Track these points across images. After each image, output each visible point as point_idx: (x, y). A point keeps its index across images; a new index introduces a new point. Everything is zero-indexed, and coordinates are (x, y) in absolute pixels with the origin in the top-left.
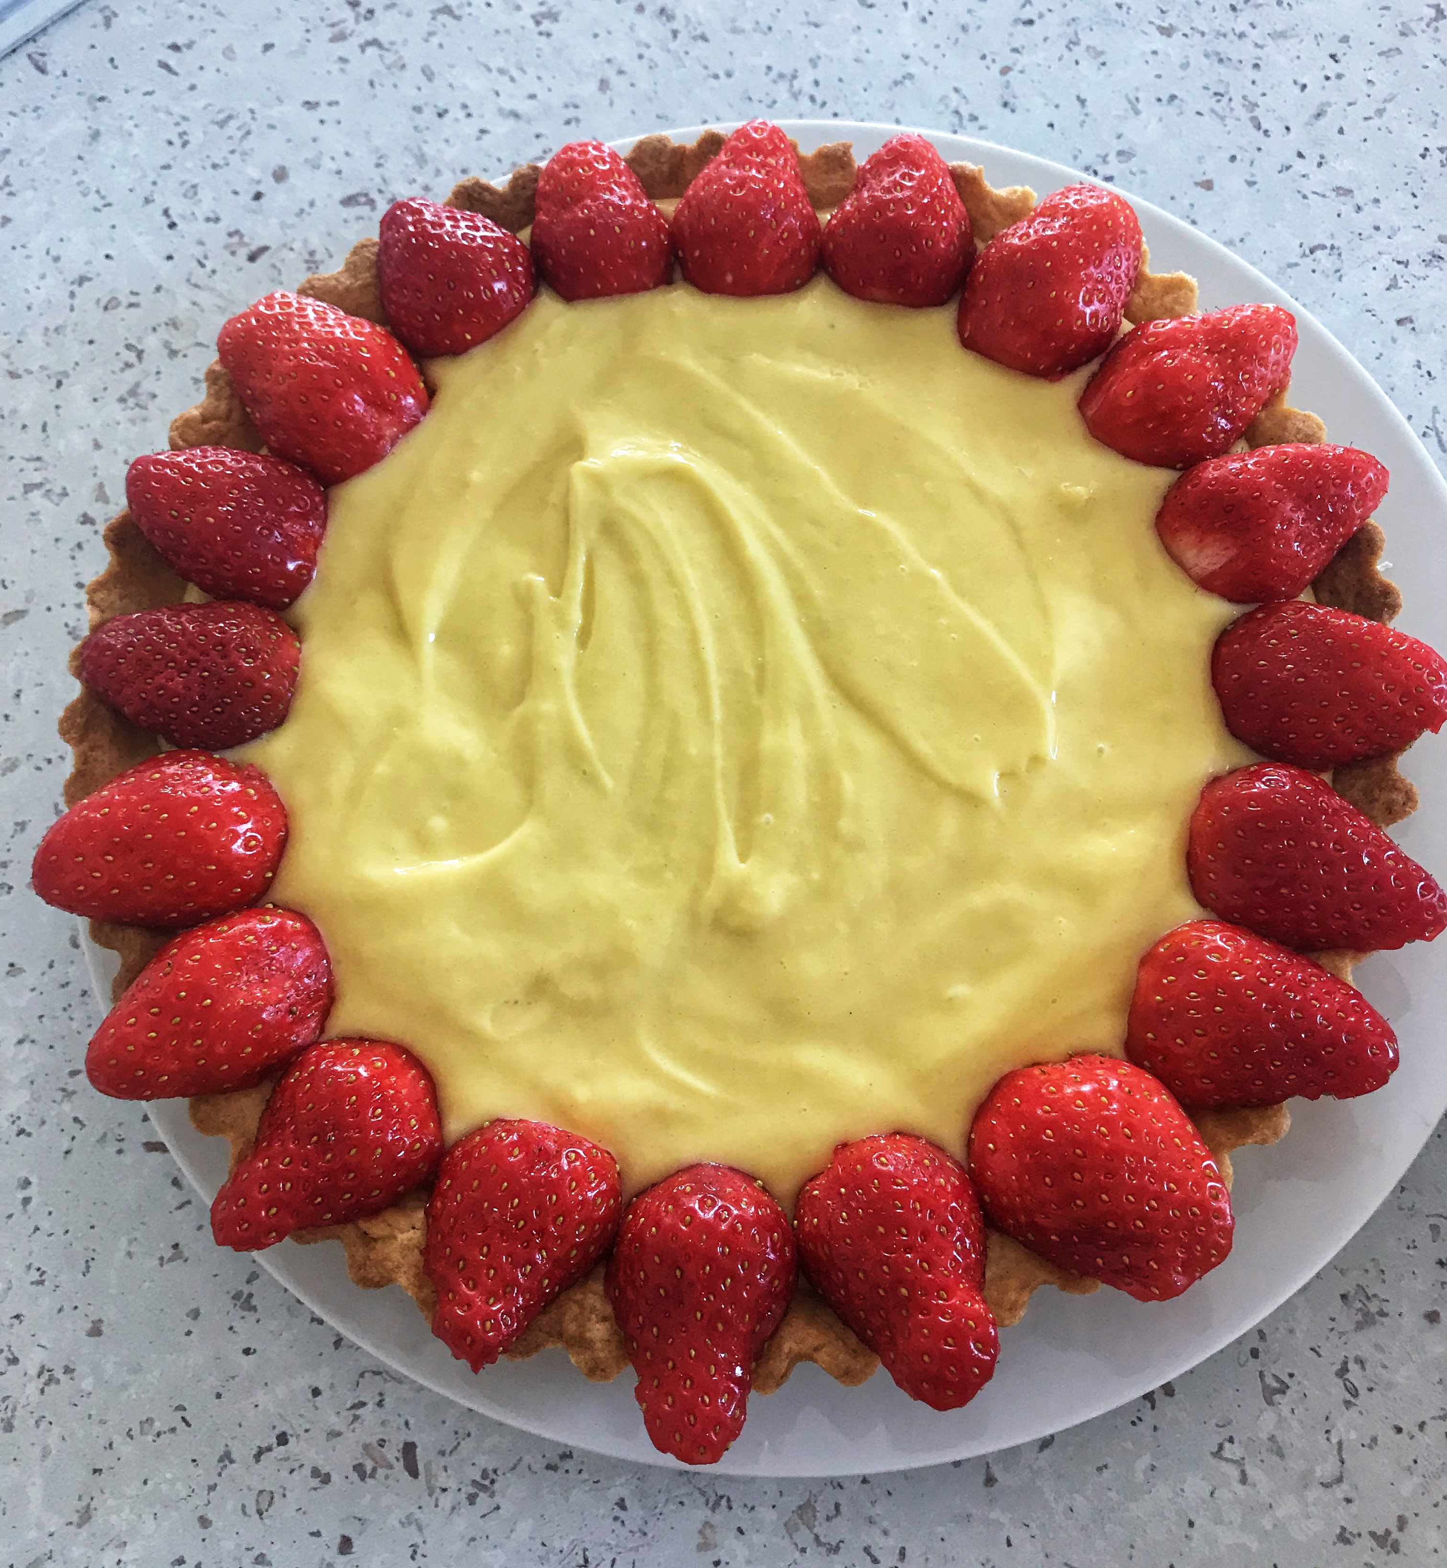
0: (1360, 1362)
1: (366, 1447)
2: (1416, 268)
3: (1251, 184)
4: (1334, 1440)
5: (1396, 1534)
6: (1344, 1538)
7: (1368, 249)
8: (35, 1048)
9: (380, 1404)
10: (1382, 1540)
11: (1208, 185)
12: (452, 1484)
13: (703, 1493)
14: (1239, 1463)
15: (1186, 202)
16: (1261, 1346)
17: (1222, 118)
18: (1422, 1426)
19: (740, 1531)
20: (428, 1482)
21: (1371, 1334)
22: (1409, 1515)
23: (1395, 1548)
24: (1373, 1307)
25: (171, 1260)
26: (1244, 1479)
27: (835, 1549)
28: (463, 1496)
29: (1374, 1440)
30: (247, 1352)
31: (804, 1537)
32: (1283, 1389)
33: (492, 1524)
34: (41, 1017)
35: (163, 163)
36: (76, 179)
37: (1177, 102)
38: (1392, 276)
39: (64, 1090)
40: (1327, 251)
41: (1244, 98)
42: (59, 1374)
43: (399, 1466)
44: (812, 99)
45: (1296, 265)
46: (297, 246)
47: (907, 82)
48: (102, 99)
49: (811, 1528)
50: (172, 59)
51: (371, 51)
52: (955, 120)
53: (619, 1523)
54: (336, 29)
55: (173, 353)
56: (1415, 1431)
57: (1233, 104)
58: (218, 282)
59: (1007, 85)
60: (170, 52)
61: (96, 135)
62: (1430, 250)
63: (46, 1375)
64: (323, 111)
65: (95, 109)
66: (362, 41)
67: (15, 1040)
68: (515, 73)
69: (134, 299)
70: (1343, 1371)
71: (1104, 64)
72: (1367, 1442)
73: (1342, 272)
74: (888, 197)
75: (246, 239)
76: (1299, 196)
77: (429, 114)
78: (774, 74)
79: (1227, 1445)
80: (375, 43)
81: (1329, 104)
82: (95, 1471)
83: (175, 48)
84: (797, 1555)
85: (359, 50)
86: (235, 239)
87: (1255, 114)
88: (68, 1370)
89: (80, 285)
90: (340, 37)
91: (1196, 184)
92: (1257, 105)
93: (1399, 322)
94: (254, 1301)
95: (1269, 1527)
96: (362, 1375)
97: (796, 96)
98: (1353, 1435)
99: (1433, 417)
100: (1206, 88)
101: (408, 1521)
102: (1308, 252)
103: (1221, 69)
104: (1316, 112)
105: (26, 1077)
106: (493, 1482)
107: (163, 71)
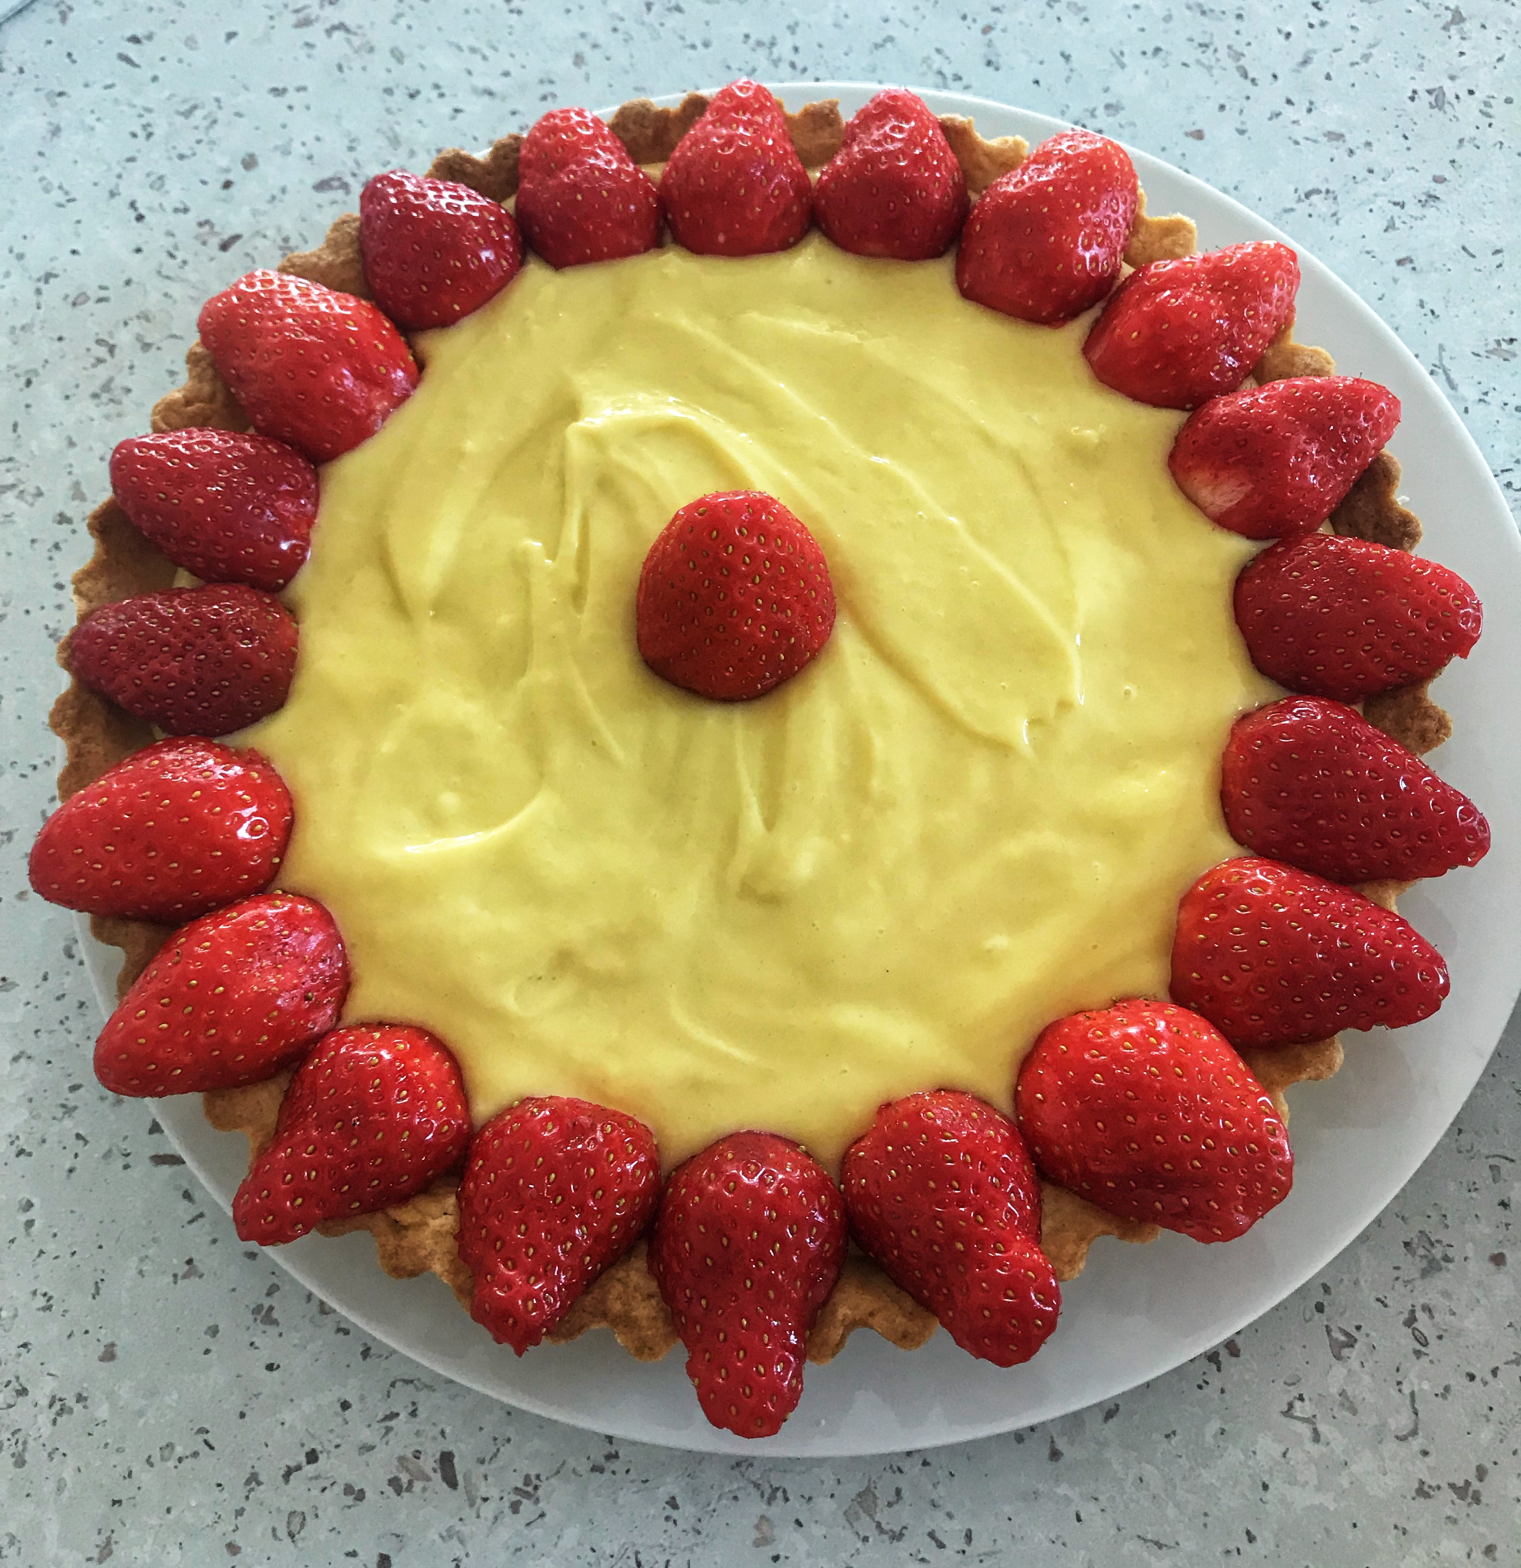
0: (1427, 1309)
1: (402, 1459)
2: (1413, 208)
3: (1242, 132)
4: (1406, 1390)
5: (1476, 1485)
6: (1423, 1492)
7: (1363, 191)
8: (33, 1064)
9: (413, 1414)
10: (1462, 1491)
11: (1199, 135)
12: (494, 1493)
13: (757, 1486)
14: (1310, 1421)
15: (1178, 152)
16: (1326, 1300)
17: (1209, 68)
18: (1495, 1372)
19: (799, 1523)
20: (468, 1492)
21: (1439, 1281)
22: (1489, 1465)
23: (1477, 1498)
24: (1437, 1252)
25: (185, 1277)
26: (1316, 1437)
27: (897, 1537)
28: (506, 1504)
29: (1447, 1389)
30: (270, 1367)
31: (866, 1525)
32: (1351, 1342)
33: (537, 1532)
34: (37, 1032)
35: (129, 155)
36: (38, 175)
37: (1162, 54)
38: (1389, 218)
39: (63, 1106)
40: (1323, 195)
41: (1229, 47)
42: (71, 1402)
43: (437, 1478)
44: (793, 65)
45: (1292, 210)
46: (270, 233)
47: (889, 45)
48: (61, 94)
49: (871, 1517)
50: (132, 51)
51: (338, 35)
52: (939, 80)
53: (671, 1523)
54: (301, 15)
55: (146, 347)
56: (1489, 1377)
57: (1218, 55)
58: (189, 273)
59: (990, 44)
60: (130, 45)
61: (56, 131)
62: (1425, 190)
63: (57, 1406)
64: (292, 97)
65: (54, 105)
66: (328, 26)
67: (10, 1057)
68: (488, 52)
69: (103, 294)
70: (1411, 1321)
71: (1086, 20)
72: (1440, 1390)
73: (1339, 215)
74: (879, 149)
75: (217, 229)
76: (1291, 143)
77: (400, 96)
78: (752, 41)
79: (1298, 1404)
80: (341, 27)
81: (1315, 52)
82: (115, 1502)
83: (135, 40)
84: (859, 1545)
85: (324, 35)
86: (206, 228)
87: (1242, 62)
88: (80, 1398)
89: (46, 282)
90: (306, 23)
91: (1187, 134)
92: (1243, 55)
93: (1400, 262)
94: (275, 1315)
95: (1346, 1485)
96: (393, 1385)
97: (776, 63)
98: (1426, 1386)
99: (1440, 355)
100: (1191, 40)
101: (449, 1535)
102: (1303, 197)
103: (1204, 20)
104: (1301, 59)
105: (24, 1095)
106: (536, 1488)
107: (124, 65)
